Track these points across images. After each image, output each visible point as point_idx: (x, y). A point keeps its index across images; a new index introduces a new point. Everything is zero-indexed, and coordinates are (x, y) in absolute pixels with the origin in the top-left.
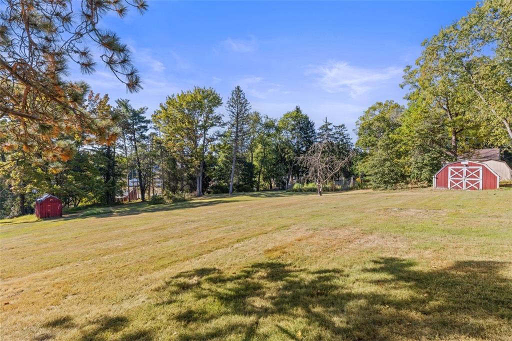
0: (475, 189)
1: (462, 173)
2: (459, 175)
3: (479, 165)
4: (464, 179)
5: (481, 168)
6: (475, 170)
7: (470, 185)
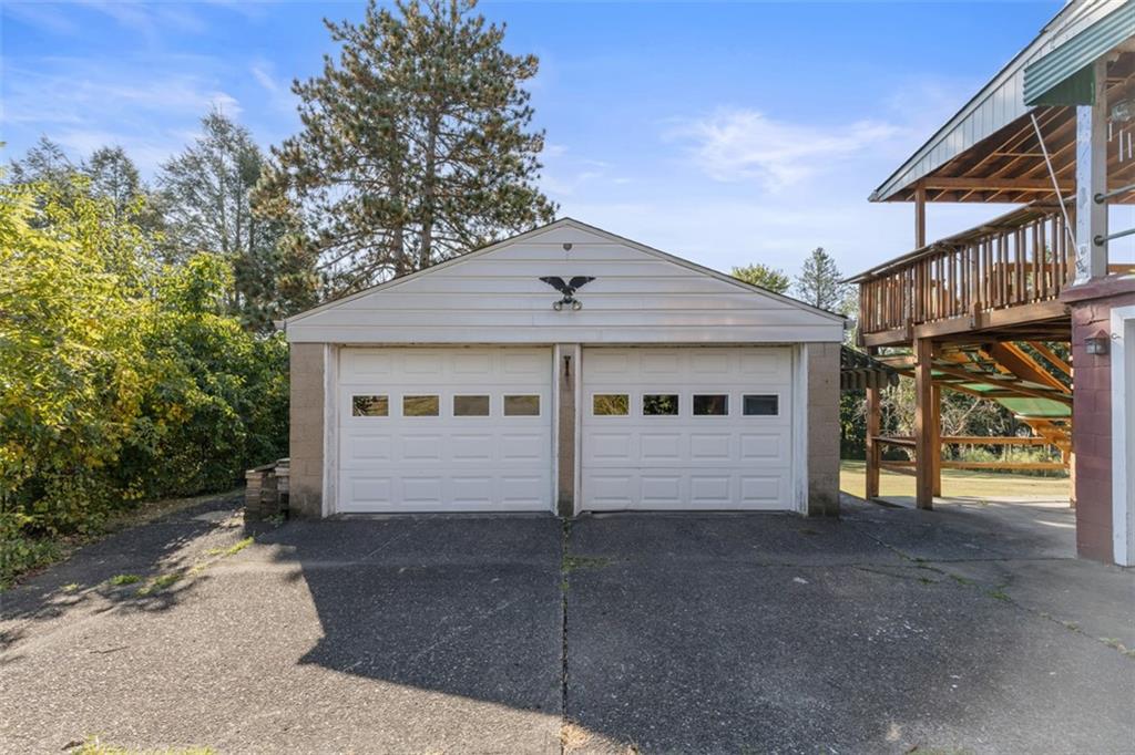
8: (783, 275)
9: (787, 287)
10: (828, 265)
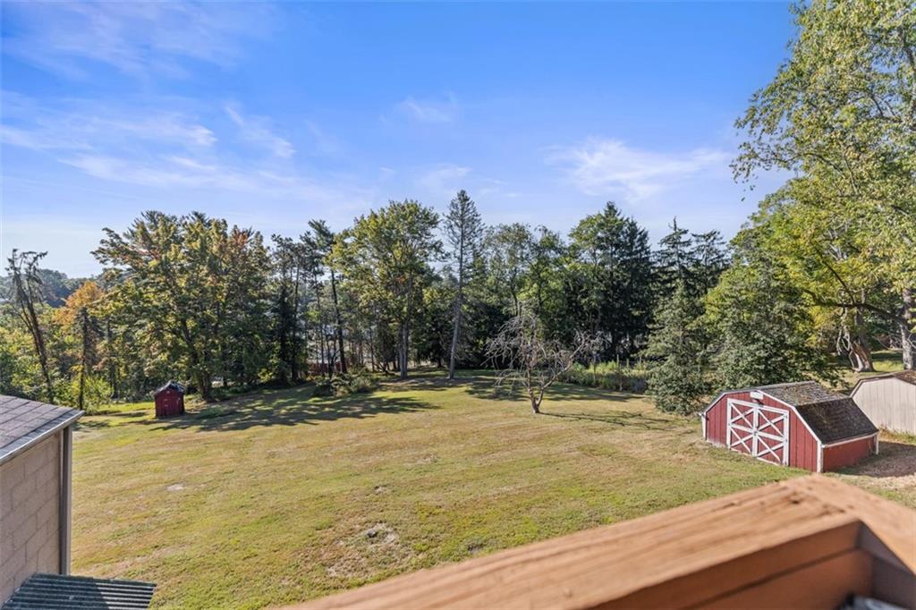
0: (774, 460)
1: (750, 416)
2: (746, 420)
3: (783, 407)
4: (756, 432)
5: (786, 413)
6: (776, 415)
7: (766, 449)
8: (434, 212)
9: (437, 223)
10: (470, 206)
